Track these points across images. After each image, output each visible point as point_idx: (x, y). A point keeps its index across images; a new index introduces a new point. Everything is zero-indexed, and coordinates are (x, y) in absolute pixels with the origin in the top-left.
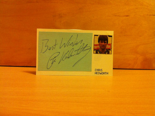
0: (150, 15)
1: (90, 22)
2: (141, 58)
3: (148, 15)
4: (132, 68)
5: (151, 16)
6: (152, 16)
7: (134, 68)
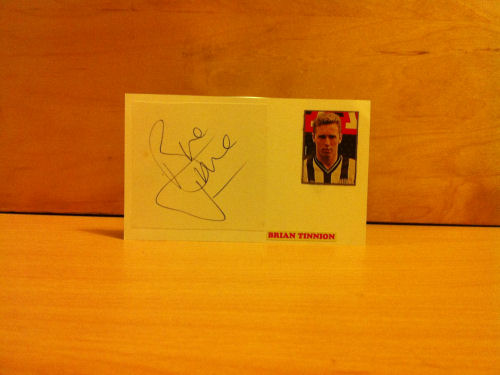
0: (497, 50)
1: (302, 72)
2: (466, 189)
5: (497, 53)
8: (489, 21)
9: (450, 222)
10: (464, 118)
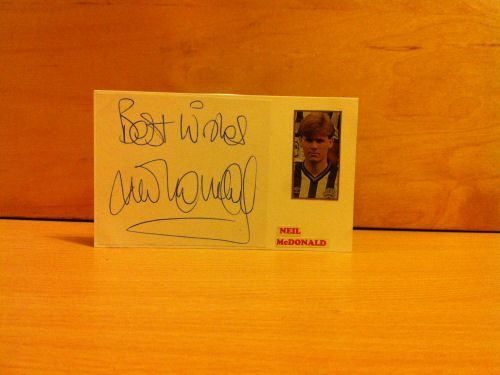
0: (493, 45)
3: (483, 45)
5: (493, 48)
6: (498, 49)
8: (483, 15)
9: (443, 228)
10: (459, 117)
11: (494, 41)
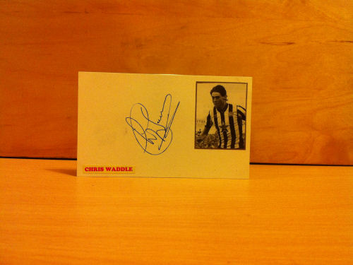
0: (342, 42)
1: (205, 57)
3: (336, 41)
4: (301, 163)
5: (343, 44)
6: (345, 44)
7: (305, 163)
11: (343, 39)
